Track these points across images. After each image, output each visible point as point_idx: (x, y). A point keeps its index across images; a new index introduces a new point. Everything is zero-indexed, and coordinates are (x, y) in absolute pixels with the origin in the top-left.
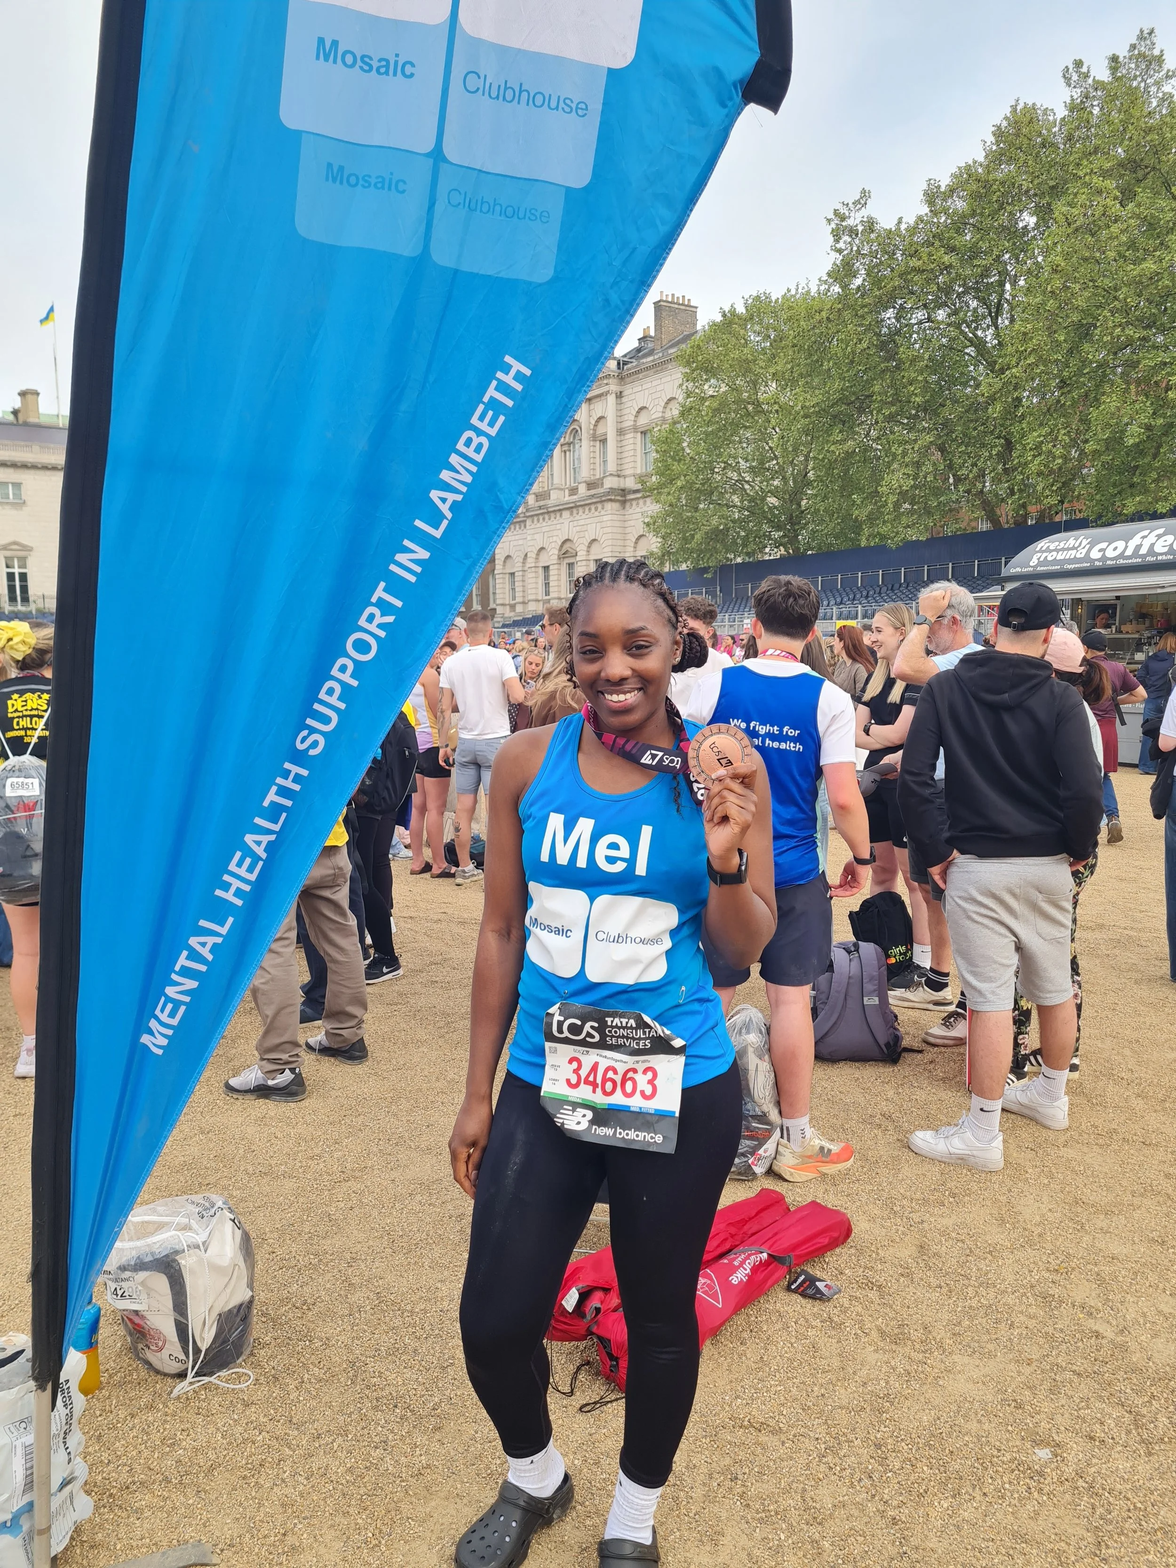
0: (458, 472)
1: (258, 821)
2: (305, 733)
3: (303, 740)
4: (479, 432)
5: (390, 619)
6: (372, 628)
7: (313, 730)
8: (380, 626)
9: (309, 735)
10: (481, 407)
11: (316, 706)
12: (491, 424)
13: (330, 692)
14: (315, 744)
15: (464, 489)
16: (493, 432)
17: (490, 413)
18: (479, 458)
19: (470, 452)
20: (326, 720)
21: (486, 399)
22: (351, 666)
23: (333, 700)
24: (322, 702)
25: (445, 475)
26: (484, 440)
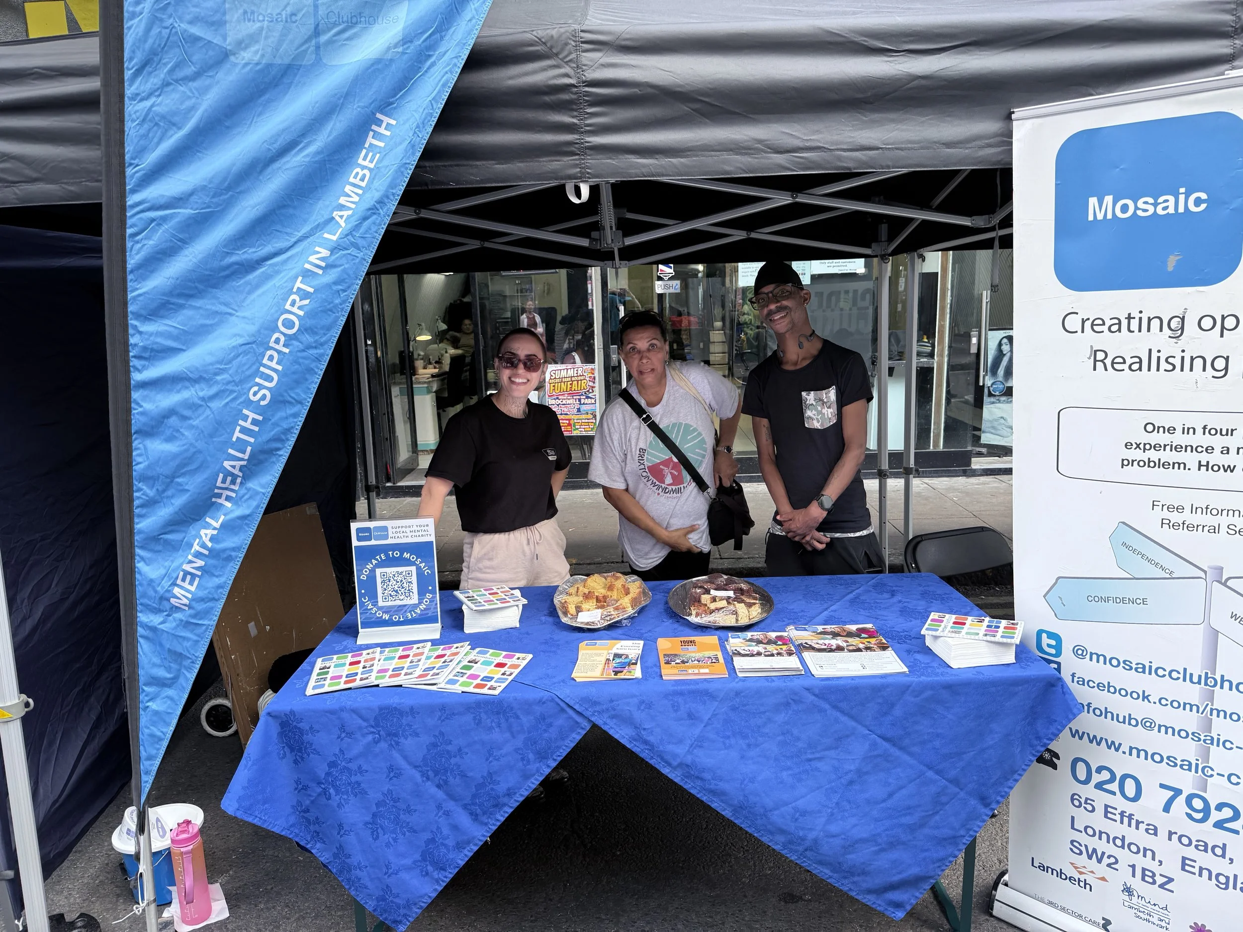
0: (349, 196)
1: (231, 451)
2: (256, 389)
3: (255, 394)
4: (364, 168)
5: (307, 302)
6: (295, 310)
7: (261, 387)
8: (300, 308)
9: (259, 390)
10: (364, 151)
11: (262, 369)
12: (371, 161)
13: (271, 358)
14: (264, 397)
15: (353, 206)
16: (372, 166)
17: (371, 154)
18: (363, 184)
19: (357, 181)
20: (269, 378)
21: (367, 145)
22: (282, 339)
23: (273, 364)
24: (265, 366)
25: (342, 200)
26: (366, 172)
